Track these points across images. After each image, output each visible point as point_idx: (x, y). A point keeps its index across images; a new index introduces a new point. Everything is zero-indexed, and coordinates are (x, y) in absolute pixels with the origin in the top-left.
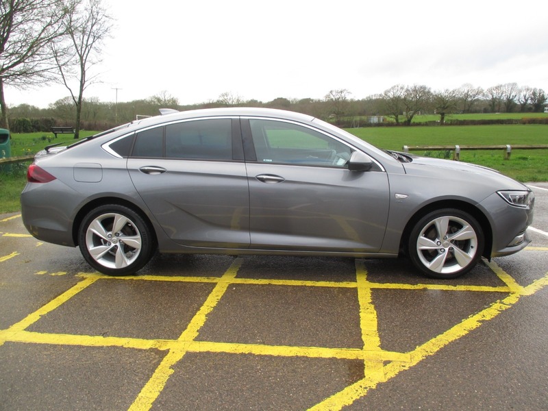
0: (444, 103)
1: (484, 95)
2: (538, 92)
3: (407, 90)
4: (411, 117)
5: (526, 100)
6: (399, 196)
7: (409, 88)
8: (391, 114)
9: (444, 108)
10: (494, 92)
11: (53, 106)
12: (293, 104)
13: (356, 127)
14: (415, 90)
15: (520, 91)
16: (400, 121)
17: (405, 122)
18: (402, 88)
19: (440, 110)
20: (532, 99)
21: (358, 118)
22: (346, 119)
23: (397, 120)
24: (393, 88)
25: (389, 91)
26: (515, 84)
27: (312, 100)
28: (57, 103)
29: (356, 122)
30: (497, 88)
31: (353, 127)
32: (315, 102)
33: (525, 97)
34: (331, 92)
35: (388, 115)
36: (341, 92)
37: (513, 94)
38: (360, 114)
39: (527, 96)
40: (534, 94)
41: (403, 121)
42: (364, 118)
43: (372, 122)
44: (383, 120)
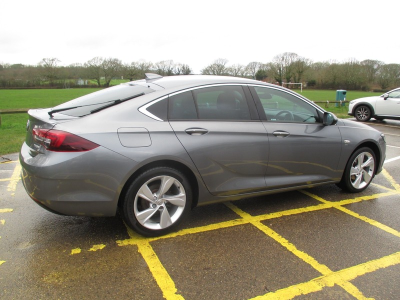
0: (132, 72)
1: (153, 67)
2: (185, 66)
3: (105, 61)
4: (109, 81)
5: (179, 72)
7: (106, 60)
8: (94, 78)
9: (132, 75)
10: (160, 65)
12: (5, 68)
13: (68, 88)
14: (110, 62)
15: (175, 65)
16: (101, 84)
17: (105, 85)
18: (101, 60)
19: (130, 77)
20: (182, 71)
21: (68, 81)
22: (58, 81)
23: (99, 83)
24: (94, 59)
25: (92, 61)
26: (172, 61)
27: (23, 66)
29: (67, 84)
30: (161, 63)
31: (65, 88)
32: (26, 67)
33: (178, 69)
34: (44, 60)
35: (91, 79)
36: (53, 60)
37: (171, 67)
38: (70, 78)
39: (180, 69)
40: (183, 67)
41: (103, 84)
42: (73, 81)
43: (79, 84)
44: (88, 83)
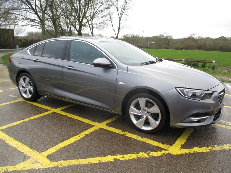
6: (120, 83)
11: (122, 37)
28: (124, 36)
